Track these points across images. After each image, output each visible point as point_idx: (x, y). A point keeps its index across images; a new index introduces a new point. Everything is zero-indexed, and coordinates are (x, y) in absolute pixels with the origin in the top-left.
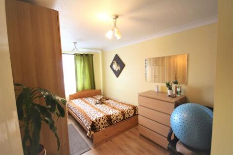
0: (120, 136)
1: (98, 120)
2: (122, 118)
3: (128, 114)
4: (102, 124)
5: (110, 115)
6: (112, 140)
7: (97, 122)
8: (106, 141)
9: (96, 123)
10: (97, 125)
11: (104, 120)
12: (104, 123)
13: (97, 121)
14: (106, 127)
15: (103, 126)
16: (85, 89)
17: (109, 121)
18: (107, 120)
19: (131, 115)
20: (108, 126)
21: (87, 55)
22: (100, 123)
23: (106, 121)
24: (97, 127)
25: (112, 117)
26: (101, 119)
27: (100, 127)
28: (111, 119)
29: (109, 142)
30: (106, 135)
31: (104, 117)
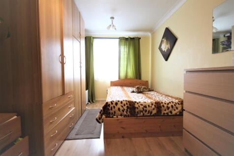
0: (147, 138)
1: (114, 103)
2: (154, 112)
3: (168, 108)
4: (119, 109)
5: (135, 102)
6: (133, 139)
7: (113, 106)
8: (123, 137)
9: (111, 105)
10: (111, 109)
11: (123, 105)
12: (121, 109)
13: (112, 103)
14: (125, 116)
15: (119, 113)
16: (129, 77)
17: (130, 109)
18: (127, 107)
19: (174, 112)
20: (128, 116)
21: (132, 39)
22: (117, 108)
23: (125, 108)
24: (111, 111)
25: (136, 106)
26: (119, 103)
27: (115, 112)
28: (135, 108)
29: (126, 139)
30: (123, 128)
31: (125, 103)
